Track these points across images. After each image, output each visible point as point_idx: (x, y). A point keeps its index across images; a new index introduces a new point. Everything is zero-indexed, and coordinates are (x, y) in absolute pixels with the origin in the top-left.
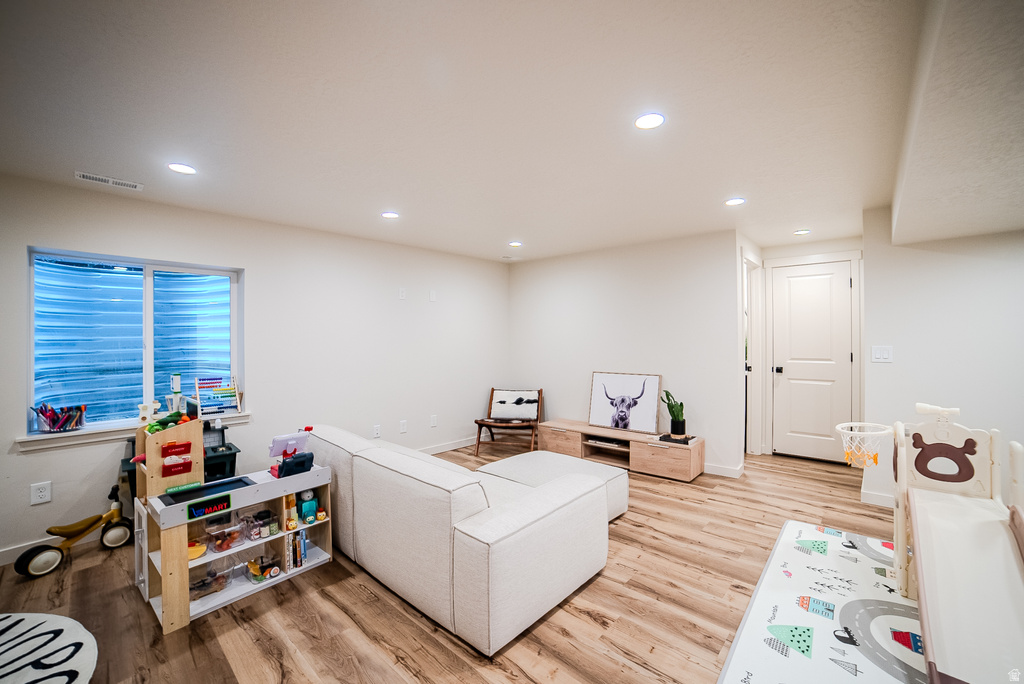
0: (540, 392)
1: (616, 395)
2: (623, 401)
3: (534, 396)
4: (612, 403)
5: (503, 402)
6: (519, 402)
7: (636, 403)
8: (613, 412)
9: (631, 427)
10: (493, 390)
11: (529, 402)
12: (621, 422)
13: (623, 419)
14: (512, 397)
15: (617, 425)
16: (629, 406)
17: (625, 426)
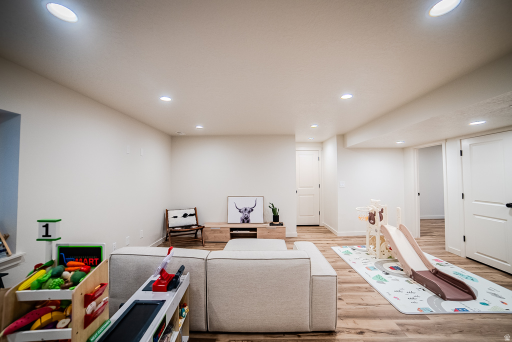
0: (195, 209)
1: (242, 207)
2: (246, 210)
3: (193, 212)
4: (240, 211)
5: (176, 217)
6: (185, 216)
7: (252, 210)
8: (241, 215)
9: (251, 221)
10: (167, 211)
11: (191, 215)
12: (246, 220)
13: (246, 218)
14: (180, 214)
15: (243, 222)
16: (249, 212)
17: (248, 222)
